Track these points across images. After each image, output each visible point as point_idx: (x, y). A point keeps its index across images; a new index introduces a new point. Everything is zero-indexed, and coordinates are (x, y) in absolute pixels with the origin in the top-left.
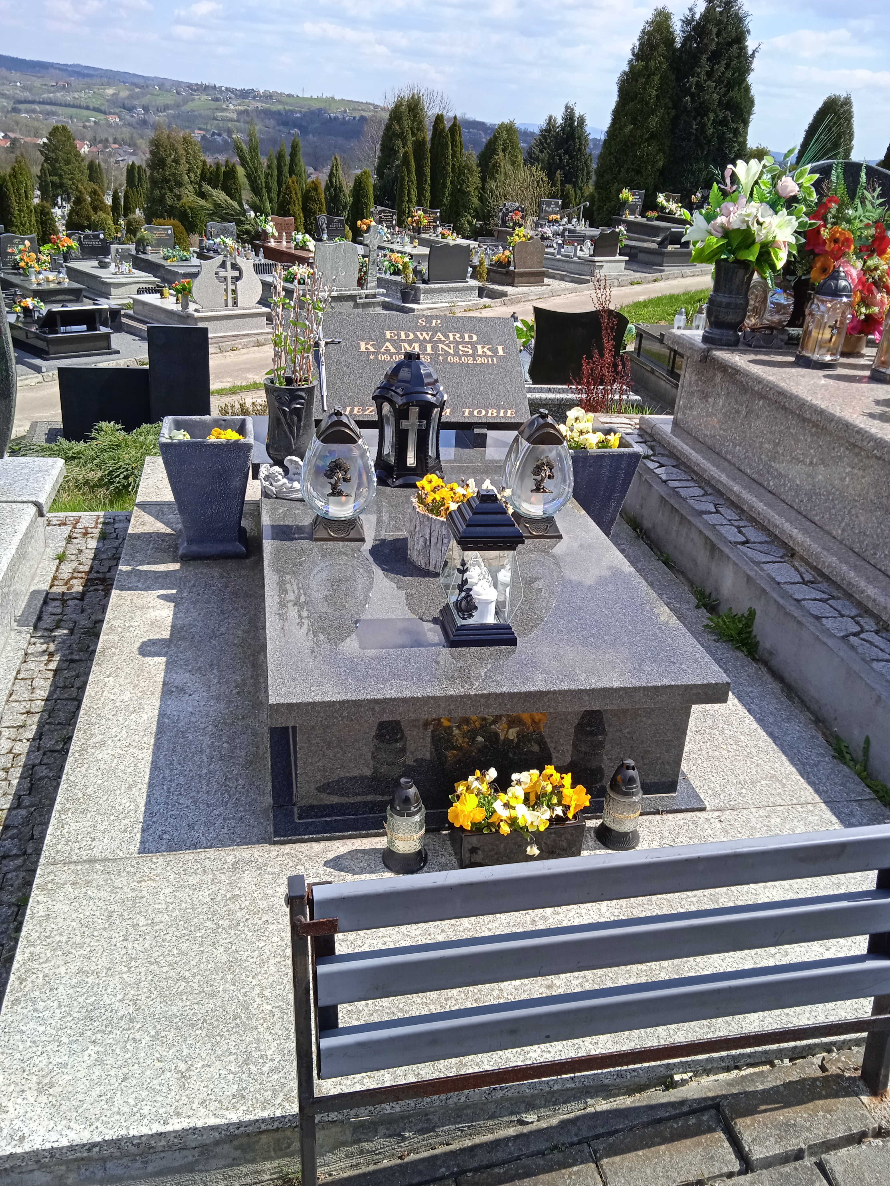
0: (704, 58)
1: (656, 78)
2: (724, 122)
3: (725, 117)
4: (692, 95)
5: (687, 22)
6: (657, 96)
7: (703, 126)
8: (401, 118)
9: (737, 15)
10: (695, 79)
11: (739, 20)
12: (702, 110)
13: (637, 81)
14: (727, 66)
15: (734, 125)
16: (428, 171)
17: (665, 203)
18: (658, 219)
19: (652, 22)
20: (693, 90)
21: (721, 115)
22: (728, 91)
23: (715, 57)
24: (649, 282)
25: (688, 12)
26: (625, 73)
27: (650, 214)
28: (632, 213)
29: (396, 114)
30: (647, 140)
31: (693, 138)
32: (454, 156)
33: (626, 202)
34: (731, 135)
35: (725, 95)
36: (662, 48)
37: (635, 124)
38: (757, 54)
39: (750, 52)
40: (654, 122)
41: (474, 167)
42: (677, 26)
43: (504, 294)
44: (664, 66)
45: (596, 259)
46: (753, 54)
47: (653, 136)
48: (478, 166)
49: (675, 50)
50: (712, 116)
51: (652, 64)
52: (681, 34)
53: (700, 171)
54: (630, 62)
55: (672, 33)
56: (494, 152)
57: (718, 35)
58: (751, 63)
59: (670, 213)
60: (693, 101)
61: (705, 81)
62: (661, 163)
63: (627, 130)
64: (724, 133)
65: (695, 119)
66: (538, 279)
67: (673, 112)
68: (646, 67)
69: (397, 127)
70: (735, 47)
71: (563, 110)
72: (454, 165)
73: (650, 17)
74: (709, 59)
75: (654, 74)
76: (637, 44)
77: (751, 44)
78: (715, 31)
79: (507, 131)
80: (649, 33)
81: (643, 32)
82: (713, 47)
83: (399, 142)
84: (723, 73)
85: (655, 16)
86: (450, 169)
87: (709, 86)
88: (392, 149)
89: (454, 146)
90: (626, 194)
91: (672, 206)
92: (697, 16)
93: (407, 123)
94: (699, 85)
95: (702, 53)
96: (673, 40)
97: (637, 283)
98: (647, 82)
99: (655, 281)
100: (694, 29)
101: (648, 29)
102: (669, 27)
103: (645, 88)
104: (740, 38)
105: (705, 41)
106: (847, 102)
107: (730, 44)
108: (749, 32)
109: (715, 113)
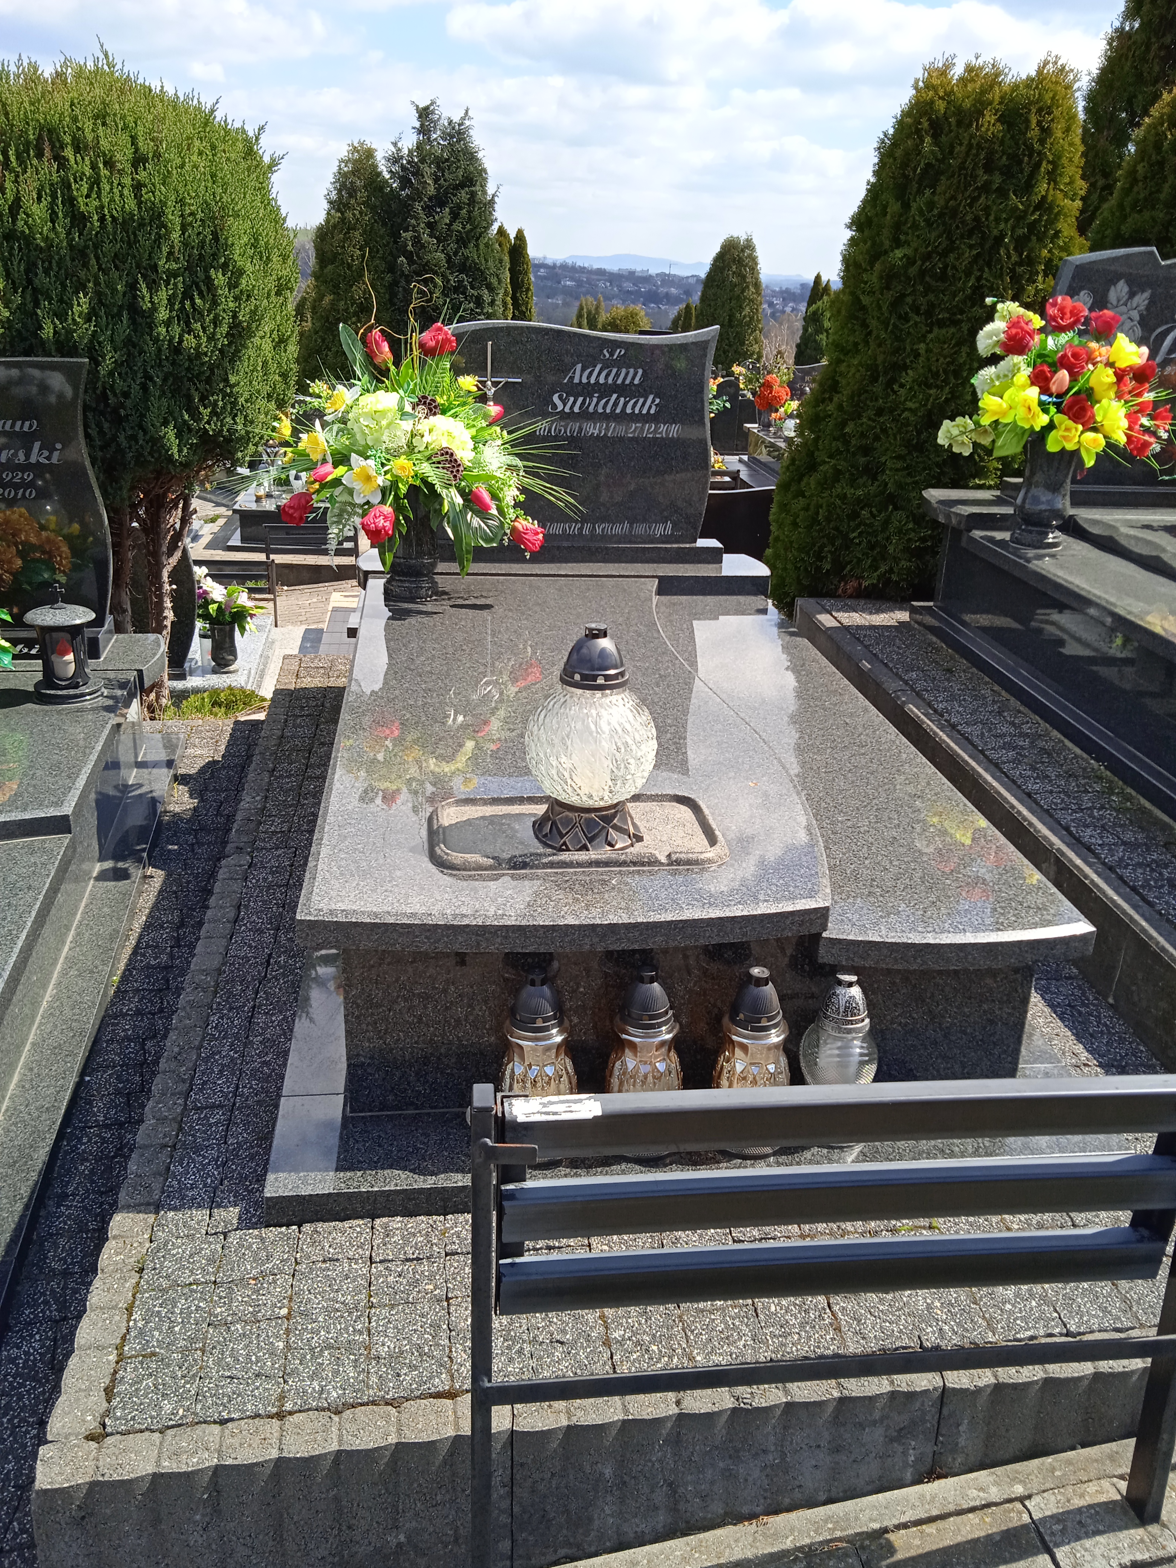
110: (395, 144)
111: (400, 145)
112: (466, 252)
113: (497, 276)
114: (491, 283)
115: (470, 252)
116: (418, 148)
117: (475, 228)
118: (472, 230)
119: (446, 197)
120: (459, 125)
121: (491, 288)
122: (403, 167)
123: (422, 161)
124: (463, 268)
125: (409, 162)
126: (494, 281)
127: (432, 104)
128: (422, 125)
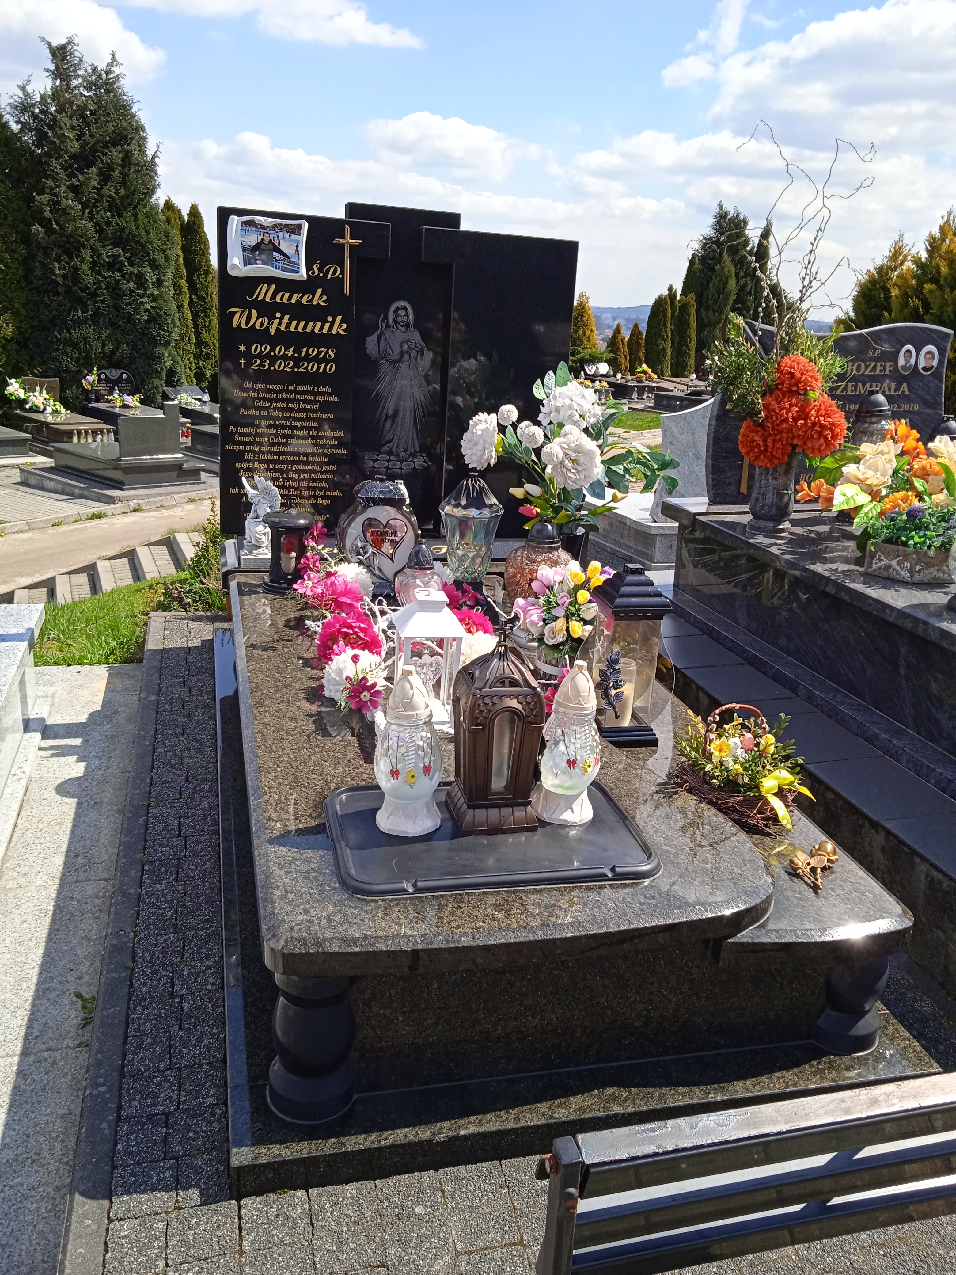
110: (23, 88)
111: (29, 89)
112: (121, 222)
113: (164, 251)
114: (154, 260)
115: (126, 221)
116: (53, 94)
117: (133, 194)
118: (127, 196)
119: (94, 157)
120: (108, 73)
121: (154, 265)
122: (35, 117)
123: (61, 110)
124: (120, 241)
125: (42, 111)
126: (160, 258)
127: (69, 42)
128: (57, 68)
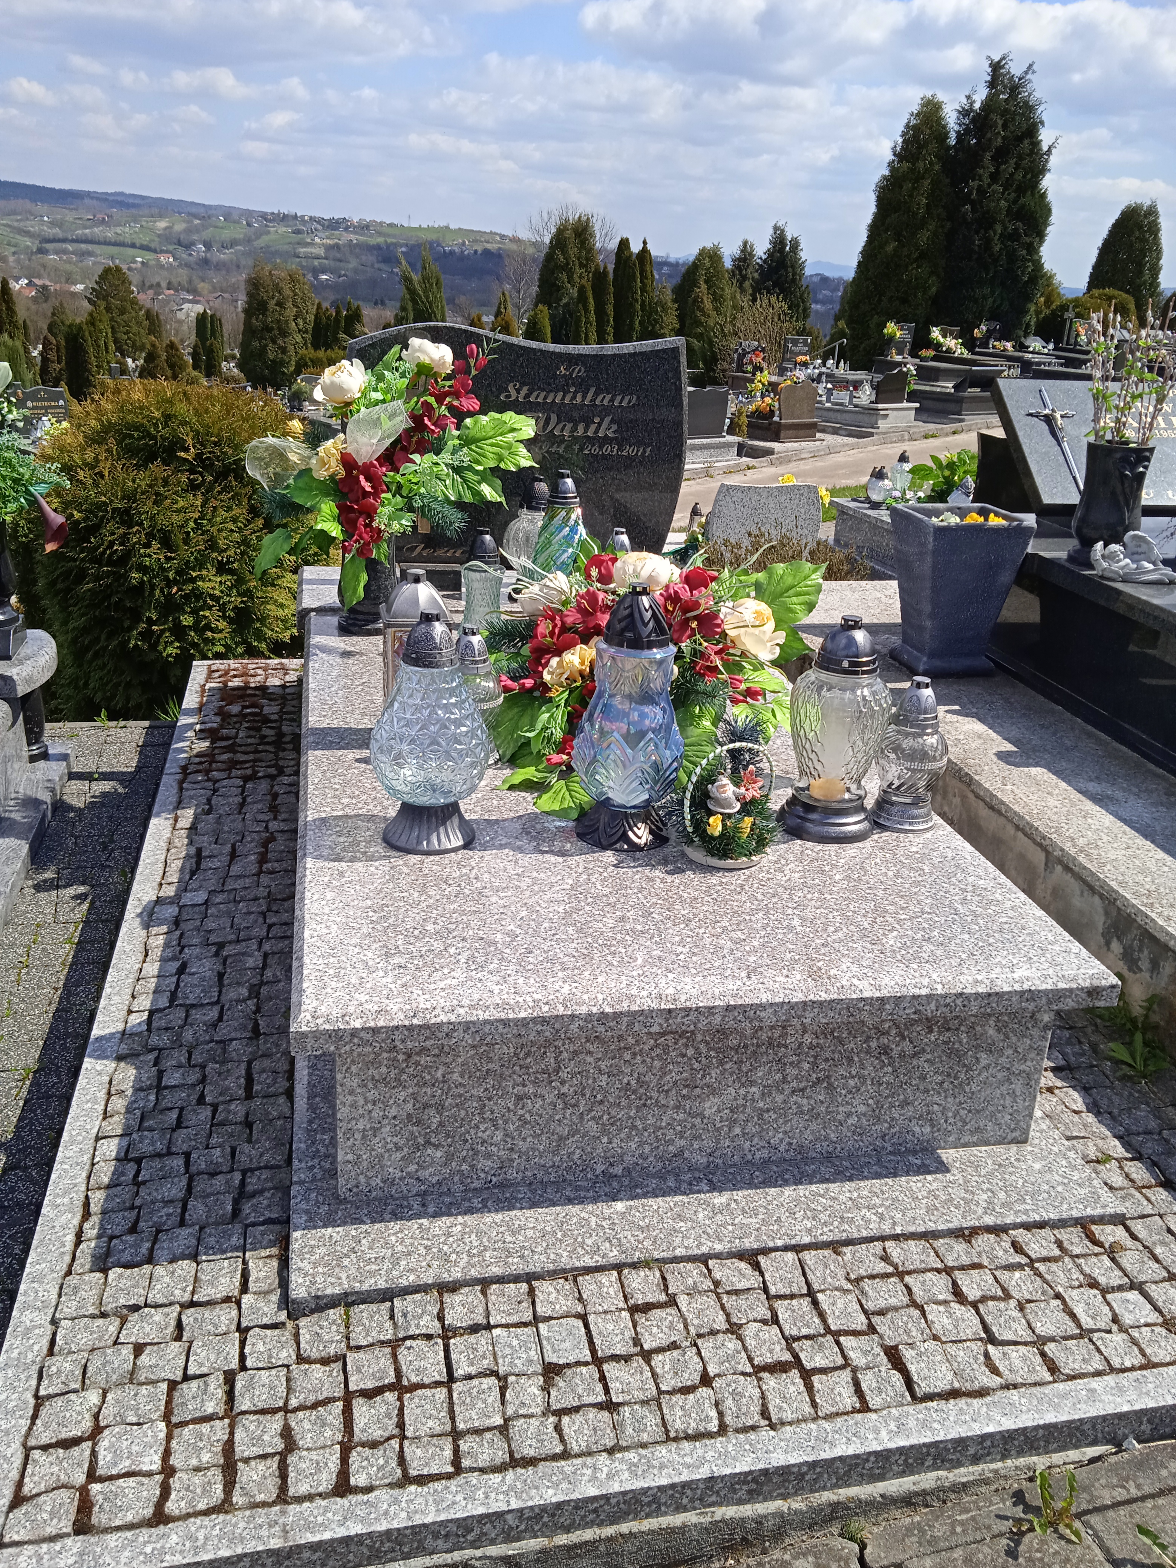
0: (988, 156)
1: (926, 183)
2: (1015, 236)
3: (1016, 229)
4: (973, 203)
5: (964, 113)
6: (928, 205)
7: (988, 241)
8: (565, 246)
9: (1026, 103)
10: (977, 183)
11: (1029, 108)
12: (986, 221)
13: (901, 187)
14: (1017, 167)
15: (1028, 240)
16: (610, 309)
17: (942, 340)
18: (934, 359)
19: (918, 115)
20: (974, 195)
21: (1011, 227)
22: (1019, 197)
23: (1001, 155)
24: (947, 435)
25: (964, 101)
26: (884, 178)
27: (924, 353)
28: (900, 353)
29: (559, 241)
30: (916, 260)
31: (975, 256)
32: (643, 290)
33: (892, 338)
34: (1024, 252)
35: (1015, 202)
36: (933, 146)
37: (899, 241)
38: (1054, 151)
39: (1045, 148)
40: (924, 237)
41: (670, 304)
42: (951, 118)
43: (770, 452)
44: (936, 167)
45: (880, 406)
46: (1049, 150)
47: (923, 255)
48: (675, 301)
49: (949, 148)
50: (999, 228)
51: (921, 165)
52: (956, 128)
53: (985, 298)
54: (891, 164)
55: (944, 127)
56: (695, 283)
57: (1005, 126)
58: (1047, 161)
59: (949, 351)
60: (974, 210)
61: (989, 186)
62: (934, 289)
63: (891, 247)
64: (1015, 250)
65: (977, 233)
66: (809, 432)
67: (948, 225)
68: (912, 170)
69: (561, 258)
70: (1026, 141)
71: (771, 231)
72: (643, 302)
73: (915, 109)
74: (993, 158)
75: (923, 178)
76: (900, 140)
77: (1046, 137)
78: (1000, 122)
79: (711, 257)
80: (915, 128)
81: (907, 126)
82: (999, 142)
83: (564, 276)
84: (1012, 175)
85: (923, 106)
86: (638, 307)
87: (994, 192)
88: (555, 284)
89: (643, 277)
90: (891, 328)
91: (951, 343)
92: (977, 106)
93: (573, 252)
94: (981, 191)
95: (984, 151)
96: (946, 135)
97: (933, 436)
98: (914, 188)
99: (954, 433)
100: (973, 121)
101: (913, 122)
102: (940, 119)
103: (911, 196)
104: (1031, 131)
105: (989, 135)
106: (1152, 211)
107: (1020, 139)
108: (1042, 123)
109: (1003, 222)
